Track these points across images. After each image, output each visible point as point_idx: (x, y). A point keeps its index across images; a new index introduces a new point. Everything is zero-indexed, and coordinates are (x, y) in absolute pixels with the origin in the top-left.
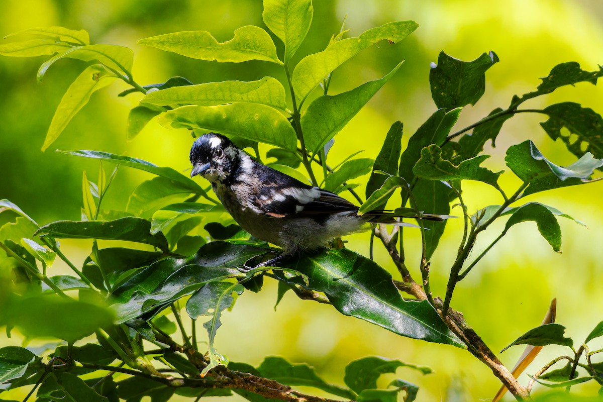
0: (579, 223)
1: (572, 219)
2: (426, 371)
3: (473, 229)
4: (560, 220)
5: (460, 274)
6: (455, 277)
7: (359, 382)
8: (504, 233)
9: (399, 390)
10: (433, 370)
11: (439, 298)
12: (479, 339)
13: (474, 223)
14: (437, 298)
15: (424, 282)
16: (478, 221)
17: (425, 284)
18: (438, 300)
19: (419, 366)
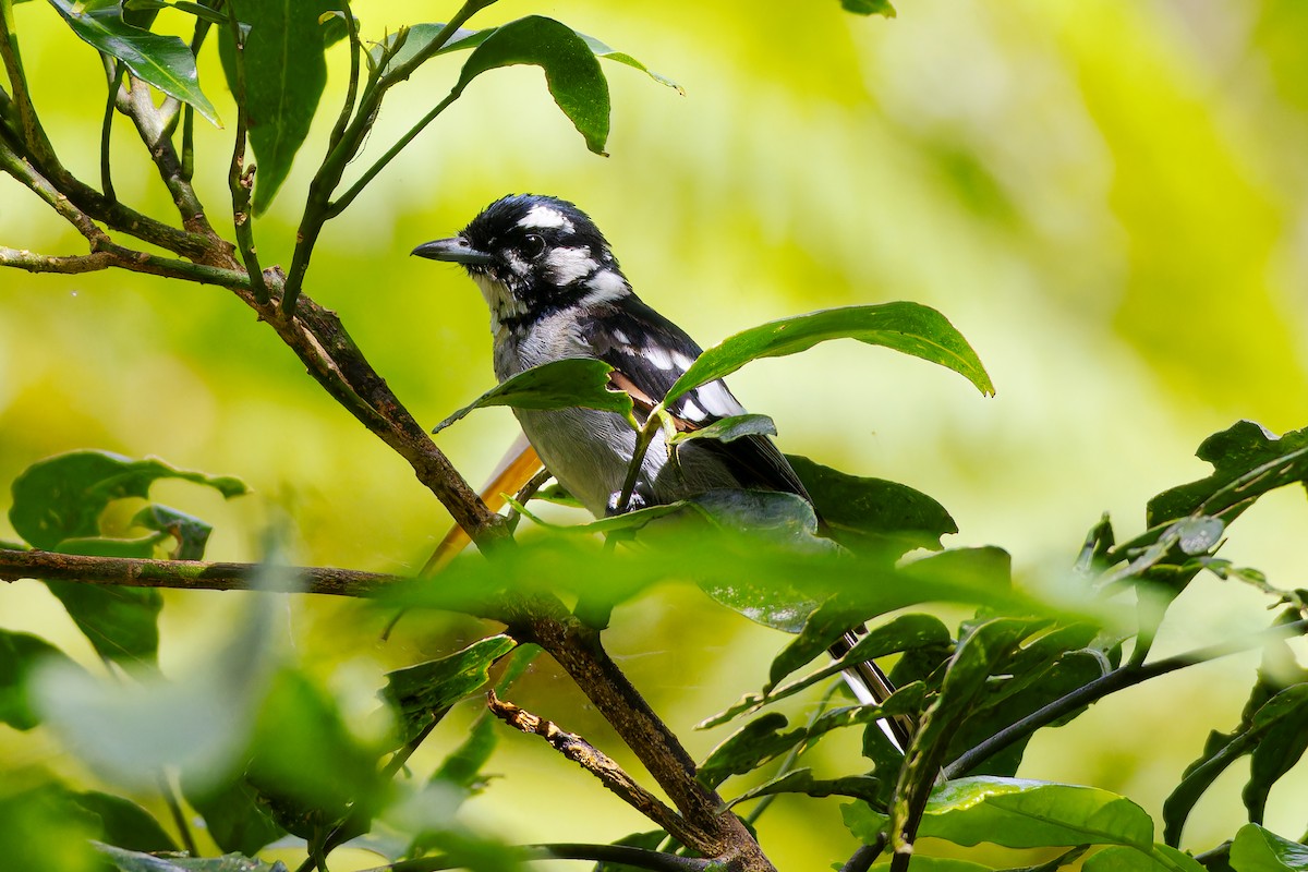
0: (658, 78)
1: (641, 67)
2: (231, 489)
3: (373, 79)
4: (608, 68)
5: (334, 197)
6: (321, 207)
7: (51, 521)
8: (456, 93)
9: (157, 540)
10: (250, 488)
11: (276, 269)
12: (379, 384)
13: (378, 61)
14: (271, 269)
15: (237, 218)
16: (386, 59)
17: (239, 224)
18: (274, 274)
19: (210, 476)
